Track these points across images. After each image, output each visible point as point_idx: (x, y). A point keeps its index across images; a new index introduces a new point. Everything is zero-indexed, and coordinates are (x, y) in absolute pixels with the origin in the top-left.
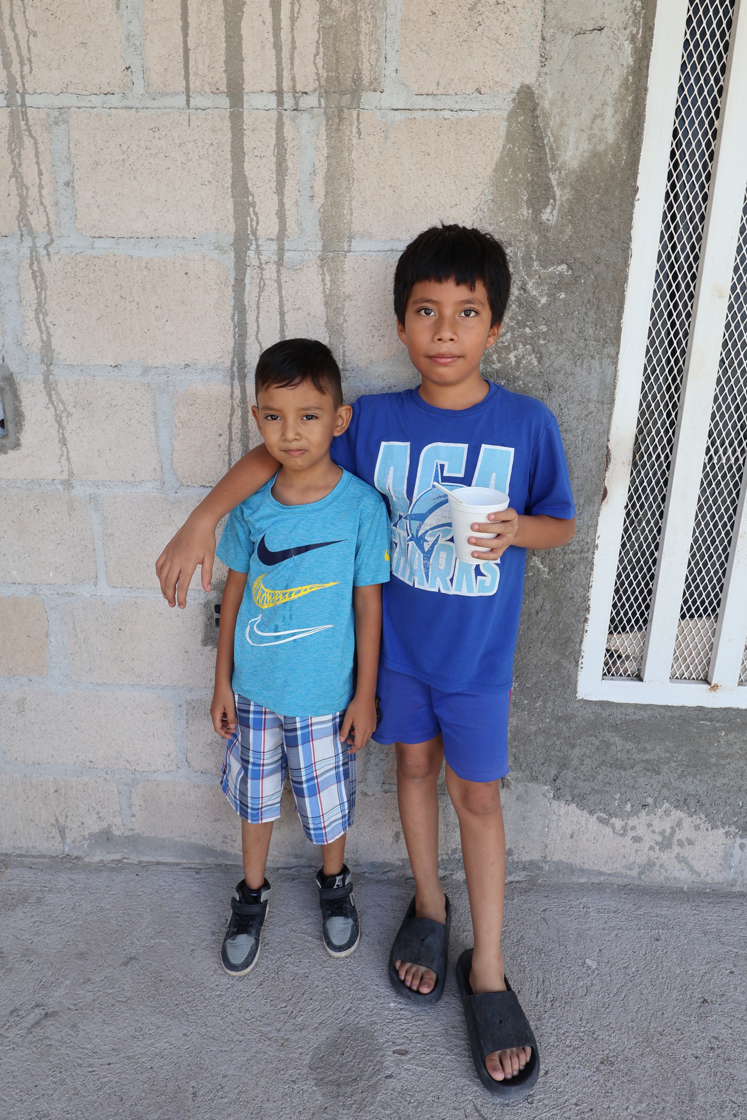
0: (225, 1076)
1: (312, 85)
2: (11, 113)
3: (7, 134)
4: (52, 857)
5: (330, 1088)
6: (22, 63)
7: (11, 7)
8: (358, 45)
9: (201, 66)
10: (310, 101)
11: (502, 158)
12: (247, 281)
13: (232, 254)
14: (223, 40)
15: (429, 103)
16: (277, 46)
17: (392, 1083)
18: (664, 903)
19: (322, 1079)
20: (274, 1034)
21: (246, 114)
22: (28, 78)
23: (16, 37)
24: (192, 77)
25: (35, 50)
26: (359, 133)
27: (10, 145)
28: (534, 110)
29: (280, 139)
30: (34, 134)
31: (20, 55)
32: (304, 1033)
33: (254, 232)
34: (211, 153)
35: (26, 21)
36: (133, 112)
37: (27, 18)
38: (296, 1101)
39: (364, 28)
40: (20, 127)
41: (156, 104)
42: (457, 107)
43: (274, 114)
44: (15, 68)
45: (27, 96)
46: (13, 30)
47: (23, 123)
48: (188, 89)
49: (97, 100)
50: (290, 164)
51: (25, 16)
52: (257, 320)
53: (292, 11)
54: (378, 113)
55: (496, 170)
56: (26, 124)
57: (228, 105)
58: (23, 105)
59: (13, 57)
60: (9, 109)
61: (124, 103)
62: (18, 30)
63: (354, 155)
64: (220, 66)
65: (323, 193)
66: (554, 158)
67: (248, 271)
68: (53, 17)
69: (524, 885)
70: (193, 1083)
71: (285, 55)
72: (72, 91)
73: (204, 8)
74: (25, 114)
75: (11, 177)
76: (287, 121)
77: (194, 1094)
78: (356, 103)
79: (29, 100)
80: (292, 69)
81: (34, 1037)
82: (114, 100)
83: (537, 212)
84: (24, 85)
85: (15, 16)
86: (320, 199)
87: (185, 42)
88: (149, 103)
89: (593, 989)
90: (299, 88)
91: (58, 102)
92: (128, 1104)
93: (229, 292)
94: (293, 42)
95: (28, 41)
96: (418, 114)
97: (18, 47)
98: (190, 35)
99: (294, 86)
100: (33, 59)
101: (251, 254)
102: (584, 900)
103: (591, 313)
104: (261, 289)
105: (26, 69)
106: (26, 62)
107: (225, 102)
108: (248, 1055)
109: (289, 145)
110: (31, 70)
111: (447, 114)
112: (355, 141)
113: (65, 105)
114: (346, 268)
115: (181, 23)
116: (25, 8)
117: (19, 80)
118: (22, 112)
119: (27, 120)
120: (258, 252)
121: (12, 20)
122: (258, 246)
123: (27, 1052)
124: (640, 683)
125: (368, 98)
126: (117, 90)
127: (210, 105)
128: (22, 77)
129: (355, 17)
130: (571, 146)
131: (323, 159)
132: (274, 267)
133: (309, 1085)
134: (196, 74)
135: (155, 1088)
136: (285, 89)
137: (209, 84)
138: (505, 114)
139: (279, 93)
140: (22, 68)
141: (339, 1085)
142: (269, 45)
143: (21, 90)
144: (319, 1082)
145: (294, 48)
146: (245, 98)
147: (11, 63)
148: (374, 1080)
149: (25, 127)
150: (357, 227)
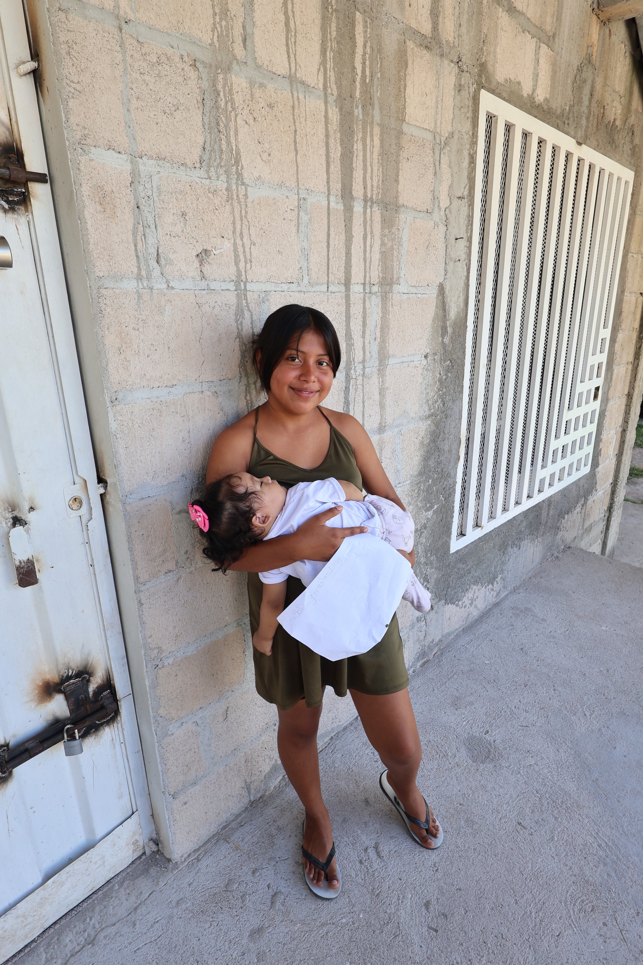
0: (460, 791)
1: (377, 281)
2: (237, 295)
3: (234, 309)
4: (244, 811)
5: (488, 760)
6: (246, 262)
7: (242, 226)
8: (393, 262)
9: (334, 269)
10: (375, 289)
11: (434, 316)
12: (351, 387)
13: (345, 373)
14: (344, 255)
15: (414, 290)
16: (365, 260)
17: (498, 742)
18: (478, 627)
19: (482, 761)
20: (450, 766)
21: (351, 295)
22: (250, 272)
23: (243, 245)
24: (330, 275)
25: (254, 254)
26: (392, 305)
27: (236, 316)
28: (443, 294)
29: (364, 308)
30: (251, 309)
31: (245, 256)
32: (457, 756)
33: (354, 359)
34: (337, 317)
35: (250, 235)
36: (302, 294)
37: (251, 233)
38: (486, 773)
39: (395, 253)
40: (242, 304)
41: (314, 289)
42: (422, 292)
43: (362, 295)
44: (242, 265)
45: (248, 284)
46: (242, 240)
47: (244, 301)
48: (328, 281)
49: (285, 287)
50: (368, 322)
51: (249, 232)
52: (354, 409)
53: (371, 243)
54: (399, 295)
55: (433, 321)
56: (246, 302)
57: (344, 290)
58: (245, 289)
59: (241, 258)
60: (236, 292)
61: (300, 289)
62: (245, 240)
63: (390, 317)
64: (342, 269)
65: (379, 336)
66: (448, 316)
67: (351, 382)
68: (264, 234)
69: (439, 653)
70: (455, 803)
71: (368, 265)
72: (272, 281)
73: (337, 237)
74: (245, 295)
75: (236, 338)
76: (367, 299)
77: (460, 805)
78: (391, 291)
79: (249, 287)
80: (370, 272)
81: (386, 856)
82: (294, 287)
83: (443, 338)
84: (246, 277)
85: (243, 231)
86: (378, 340)
87: (328, 255)
88: (310, 289)
89: (497, 669)
90: (372, 282)
91: (264, 287)
92: (450, 830)
93: (342, 395)
94: (371, 259)
95: (250, 248)
96: (411, 296)
97: (244, 252)
98: (330, 251)
99: (370, 281)
100: (252, 260)
101: (352, 372)
102: (460, 644)
103: (457, 381)
104: (356, 390)
105: (248, 266)
106: (249, 262)
107: (343, 288)
108: (454, 779)
109: (368, 311)
110: (251, 267)
111: (419, 295)
112: (391, 309)
113: (268, 290)
114: (387, 374)
115: (326, 244)
116: (249, 226)
117: (243, 273)
118: (244, 294)
119: (247, 299)
120: (355, 371)
121: (241, 234)
122: (355, 367)
123: (393, 862)
124: (465, 537)
125: (396, 287)
126: (295, 281)
127: (337, 291)
128: (246, 272)
129: (392, 248)
130: (453, 310)
131: (380, 319)
132: (361, 378)
133: (482, 766)
134: (332, 273)
135: (448, 817)
136: (367, 282)
137: (337, 279)
138: (435, 296)
139: (364, 284)
140: (246, 265)
141: (488, 757)
142: (362, 260)
143: (244, 280)
144: (483, 762)
145: (371, 261)
146: (351, 287)
147: (240, 261)
148: (493, 746)
149: (246, 304)
150: (391, 352)
